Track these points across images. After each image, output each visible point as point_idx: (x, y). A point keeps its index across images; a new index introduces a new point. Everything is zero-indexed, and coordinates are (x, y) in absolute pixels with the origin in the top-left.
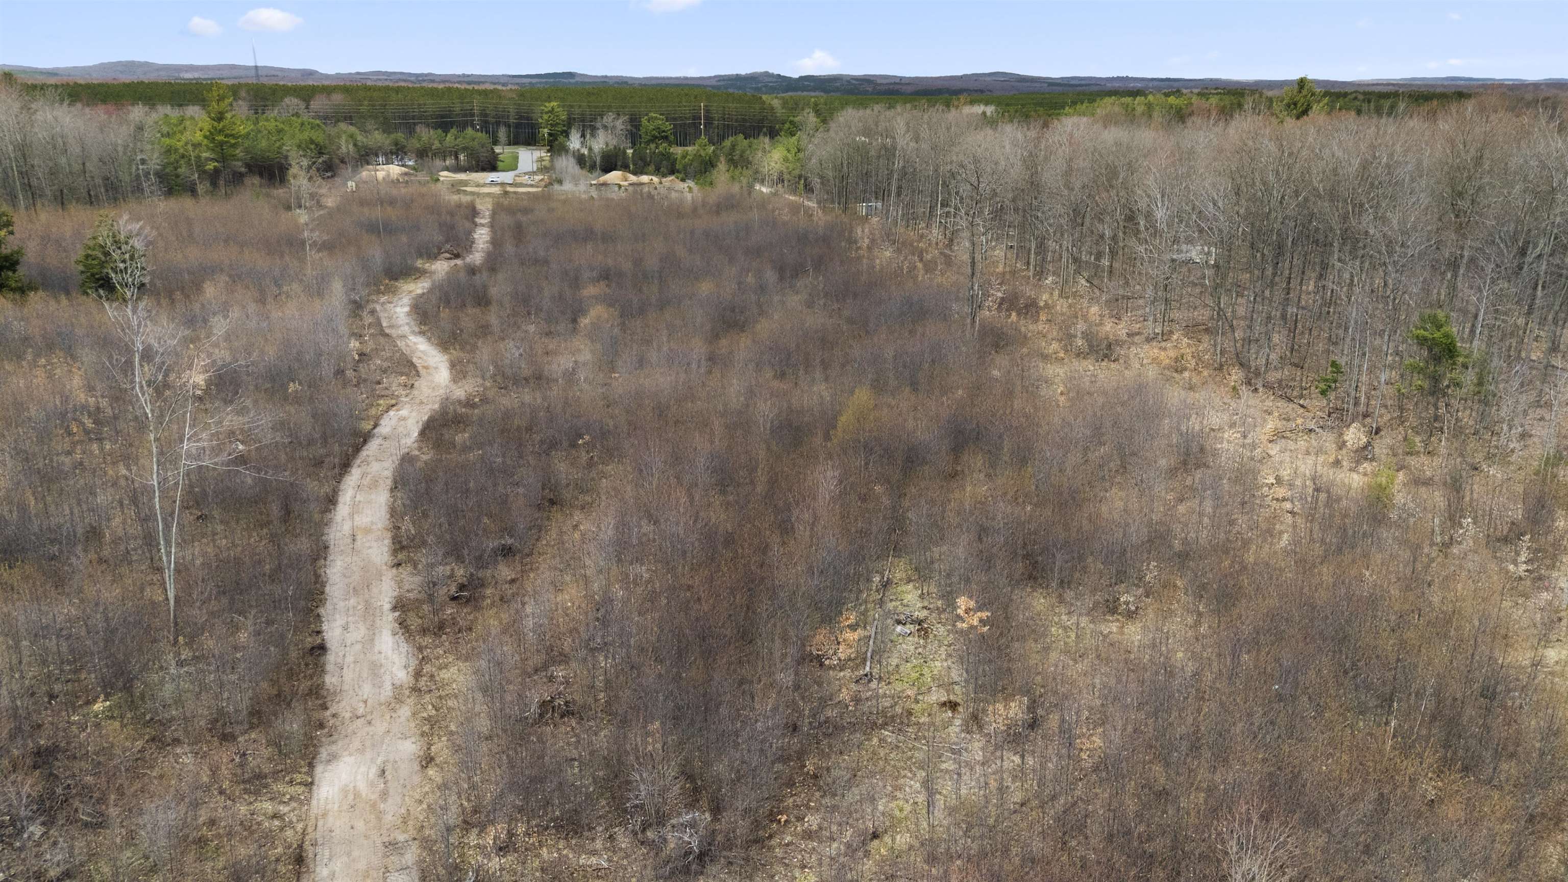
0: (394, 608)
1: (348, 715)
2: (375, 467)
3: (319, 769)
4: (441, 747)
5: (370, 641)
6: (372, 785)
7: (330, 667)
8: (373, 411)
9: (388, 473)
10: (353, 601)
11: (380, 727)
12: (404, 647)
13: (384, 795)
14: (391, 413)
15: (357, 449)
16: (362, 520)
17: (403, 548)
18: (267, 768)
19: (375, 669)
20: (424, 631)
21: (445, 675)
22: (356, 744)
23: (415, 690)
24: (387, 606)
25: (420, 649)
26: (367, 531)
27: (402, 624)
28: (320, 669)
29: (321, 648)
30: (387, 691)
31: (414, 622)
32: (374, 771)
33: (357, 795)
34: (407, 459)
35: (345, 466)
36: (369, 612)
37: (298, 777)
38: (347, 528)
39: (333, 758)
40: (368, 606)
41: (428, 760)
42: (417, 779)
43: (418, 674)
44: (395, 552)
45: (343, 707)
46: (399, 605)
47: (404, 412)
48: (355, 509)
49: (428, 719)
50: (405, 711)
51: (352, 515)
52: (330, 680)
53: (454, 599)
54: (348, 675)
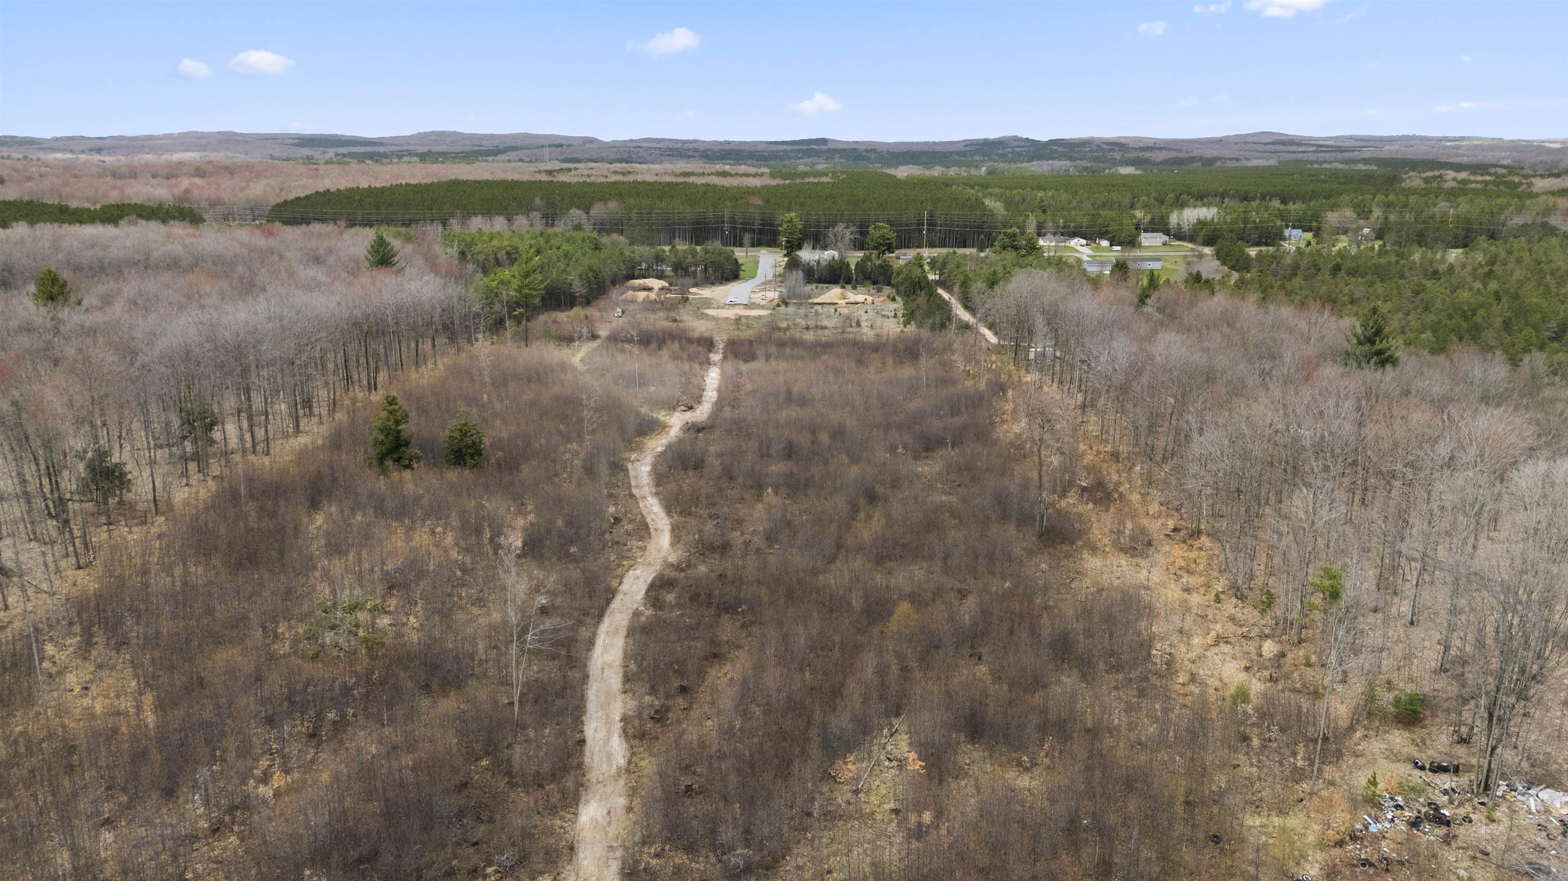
0: (621, 720)
1: (594, 781)
2: (618, 617)
3: (581, 806)
4: (636, 802)
5: (608, 739)
6: (604, 818)
7: (587, 753)
8: (619, 571)
9: (625, 623)
10: (600, 713)
11: (610, 789)
12: (624, 745)
13: (609, 823)
14: (631, 572)
15: (609, 601)
16: (609, 658)
17: (628, 680)
18: (559, 804)
19: (609, 756)
20: (635, 737)
21: (643, 764)
22: (598, 797)
23: (628, 771)
24: (618, 718)
25: (632, 747)
26: (610, 666)
27: (625, 731)
28: (582, 753)
29: (582, 742)
30: (614, 770)
31: (630, 732)
32: (605, 811)
33: (597, 822)
34: (636, 614)
35: (600, 616)
36: (608, 721)
37: (572, 810)
38: (599, 662)
39: (587, 801)
40: (608, 717)
41: (629, 809)
42: (624, 818)
43: (630, 762)
44: (624, 683)
45: (592, 776)
46: (624, 719)
47: (638, 572)
48: (605, 650)
49: (632, 788)
50: (622, 782)
51: (602, 654)
52: (587, 760)
53: (652, 718)
54: (596, 758)
